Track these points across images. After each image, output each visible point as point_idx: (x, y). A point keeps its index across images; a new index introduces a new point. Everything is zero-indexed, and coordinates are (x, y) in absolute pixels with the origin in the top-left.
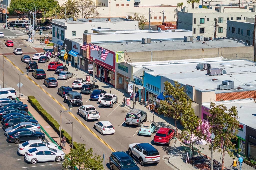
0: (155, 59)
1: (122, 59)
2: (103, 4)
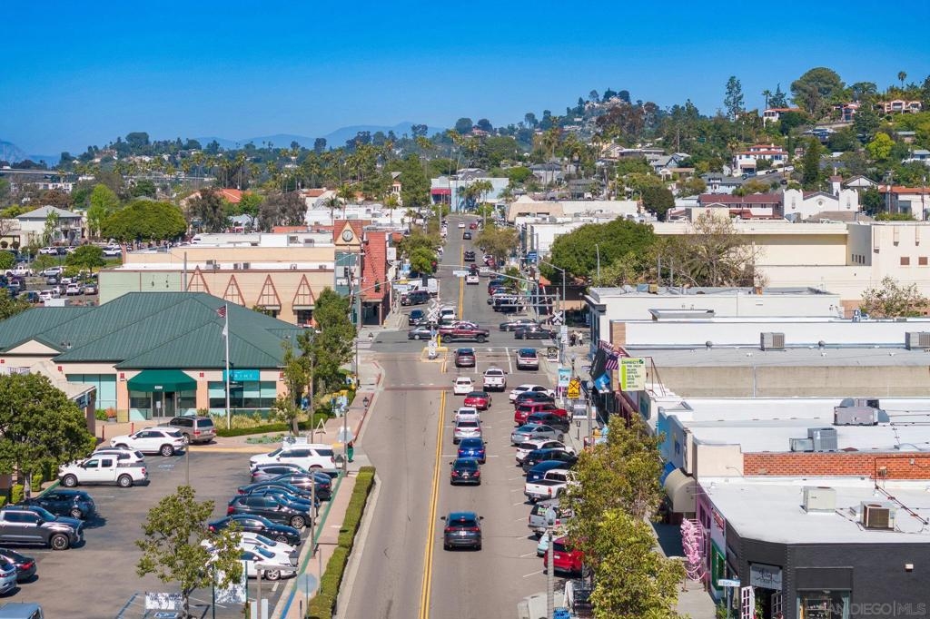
0: (765, 390)
1: (636, 381)
2: (861, 258)
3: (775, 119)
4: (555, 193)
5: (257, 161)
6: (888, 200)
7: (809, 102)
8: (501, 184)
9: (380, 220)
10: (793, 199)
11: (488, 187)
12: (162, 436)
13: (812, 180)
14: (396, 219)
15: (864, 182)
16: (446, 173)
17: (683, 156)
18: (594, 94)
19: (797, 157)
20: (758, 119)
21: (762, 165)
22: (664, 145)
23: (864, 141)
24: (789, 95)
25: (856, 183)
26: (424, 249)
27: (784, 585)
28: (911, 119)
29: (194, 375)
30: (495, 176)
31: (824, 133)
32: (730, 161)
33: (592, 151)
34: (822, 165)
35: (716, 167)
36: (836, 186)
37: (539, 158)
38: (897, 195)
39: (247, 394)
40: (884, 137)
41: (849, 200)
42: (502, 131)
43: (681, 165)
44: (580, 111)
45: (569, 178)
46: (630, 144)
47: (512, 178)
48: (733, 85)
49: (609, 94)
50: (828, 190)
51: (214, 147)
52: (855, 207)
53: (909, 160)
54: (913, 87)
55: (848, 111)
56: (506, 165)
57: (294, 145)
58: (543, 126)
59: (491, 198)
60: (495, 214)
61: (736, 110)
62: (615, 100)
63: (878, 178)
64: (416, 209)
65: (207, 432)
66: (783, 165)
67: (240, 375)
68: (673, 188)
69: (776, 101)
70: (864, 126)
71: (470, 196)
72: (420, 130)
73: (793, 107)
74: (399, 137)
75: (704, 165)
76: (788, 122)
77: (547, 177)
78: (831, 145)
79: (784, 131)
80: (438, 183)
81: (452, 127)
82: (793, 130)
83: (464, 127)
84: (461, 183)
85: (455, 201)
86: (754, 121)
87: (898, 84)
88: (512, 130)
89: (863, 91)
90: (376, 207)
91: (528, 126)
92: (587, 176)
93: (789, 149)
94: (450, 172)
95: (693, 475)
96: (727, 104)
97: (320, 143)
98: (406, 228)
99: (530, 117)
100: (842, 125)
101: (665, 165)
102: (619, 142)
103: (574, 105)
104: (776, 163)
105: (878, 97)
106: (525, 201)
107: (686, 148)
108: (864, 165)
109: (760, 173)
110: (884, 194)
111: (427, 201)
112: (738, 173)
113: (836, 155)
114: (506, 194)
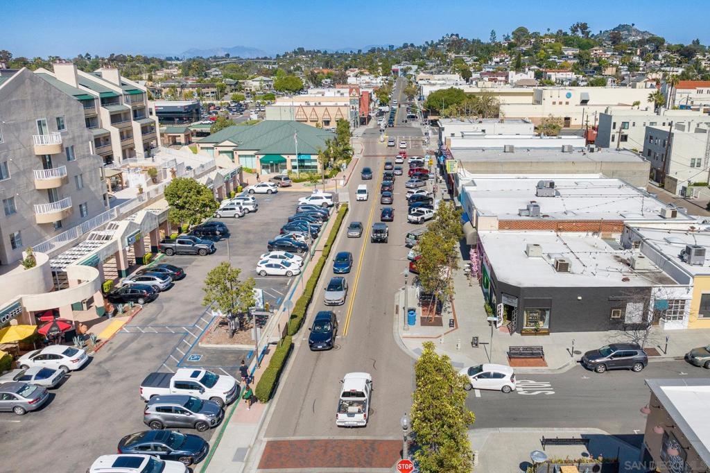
0: (506, 171)
1: (454, 169)
2: (538, 102)
3: (506, 45)
4: (433, 70)
5: (339, 57)
6: (544, 74)
7: (518, 39)
8: (415, 67)
9: (373, 82)
10: (512, 74)
11: (410, 69)
12: (267, 186)
13: (518, 67)
14: (379, 81)
15: (536, 67)
16: (397, 63)
17: (475, 57)
18: (447, 35)
19: (513, 58)
20: (501, 45)
21: (502, 61)
22: (469, 53)
23: (536, 53)
24: (511, 36)
25: (533, 68)
26: (384, 95)
27: (518, 304)
28: (551, 45)
29: (285, 157)
30: (413, 64)
31: (523, 50)
32: (491, 59)
33: (446, 56)
34: (522, 62)
35: (486, 62)
36: (527, 69)
37: (428, 58)
38: (547, 72)
39: (306, 164)
40: (543, 51)
41: (530, 75)
42: (418, 47)
43: (475, 61)
44: (443, 41)
45: (437, 65)
46: (458, 53)
47: (419, 65)
48: (493, 33)
49: (452, 35)
50: (524, 71)
51: (325, 53)
52: (533, 78)
53: (551, 60)
54: (552, 34)
55: (531, 42)
56: (417, 61)
57: (351, 52)
58: (431, 45)
59: (411, 72)
60: (412, 79)
61: (494, 42)
62: (454, 37)
63: (540, 66)
64: (385, 77)
65: (287, 182)
66: (509, 61)
67: (302, 157)
68: (472, 69)
69: (507, 39)
70: (536, 47)
71: (405, 71)
72: (391, 47)
73: (512, 40)
74: (385, 49)
75: (482, 61)
76: (511, 46)
77: (431, 65)
78: (525, 54)
79: (509, 49)
80: (394, 67)
81: (402, 46)
82: (512, 49)
83: (405, 46)
84: (402, 67)
85: (400, 73)
86: (499, 45)
87: (547, 33)
88: (421, 47)
89: (536, 35)
90: (372, 76)
91: (426, 45)
92: (443, 64)
93: (511, 56)
94: (398, 63)
95: (476, 228)
96: (491, 39)
97: (360, 51)
98: (381, 85)
99: (427, 42)
100: (529, 47)
101: (469, 61)
102: (454, 52)
103: (441, 39)
104: (506, 60)
105: (541, 37)
106: (422, 75)
107: (476, 55)
108: (536, 61)
109: (501, 64)
110: (542, 72)
111: (390, 73)
112: (493, 64)
113: (526, 57)
114: (416, 71)
